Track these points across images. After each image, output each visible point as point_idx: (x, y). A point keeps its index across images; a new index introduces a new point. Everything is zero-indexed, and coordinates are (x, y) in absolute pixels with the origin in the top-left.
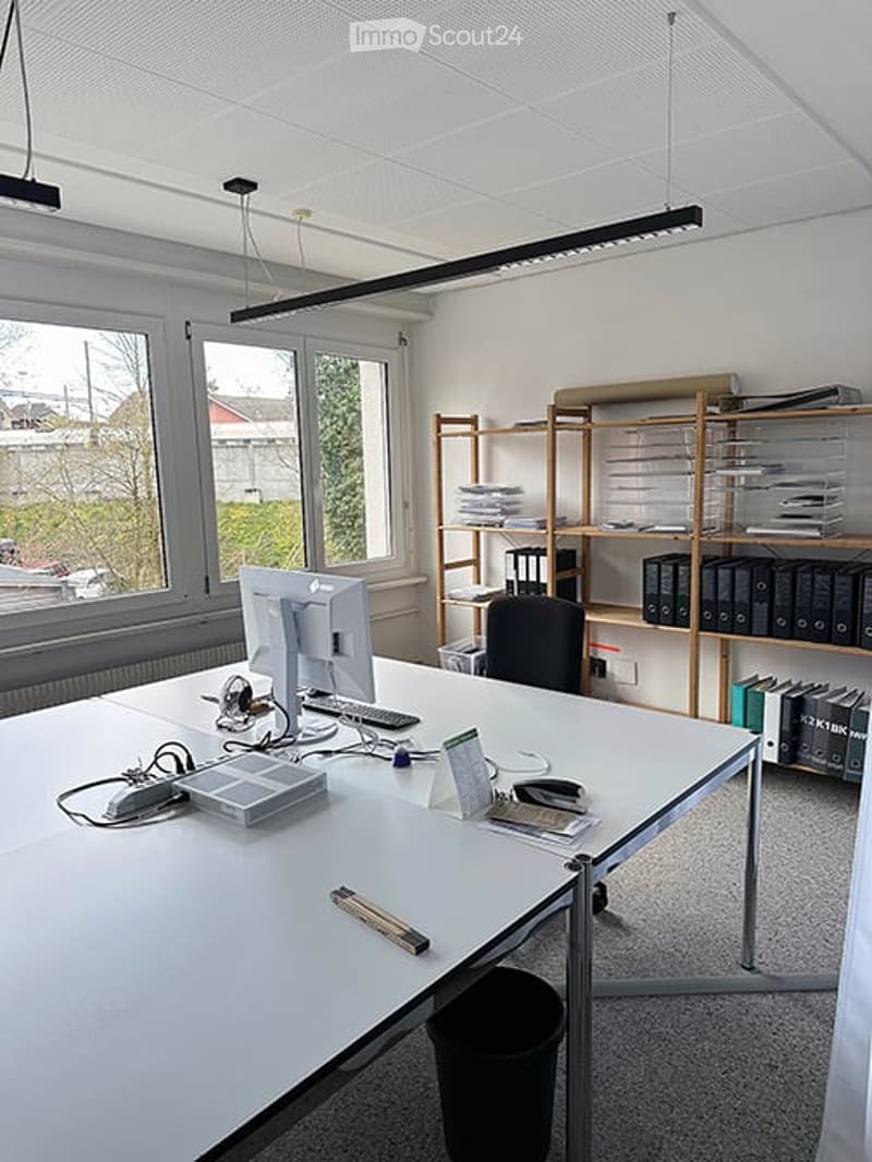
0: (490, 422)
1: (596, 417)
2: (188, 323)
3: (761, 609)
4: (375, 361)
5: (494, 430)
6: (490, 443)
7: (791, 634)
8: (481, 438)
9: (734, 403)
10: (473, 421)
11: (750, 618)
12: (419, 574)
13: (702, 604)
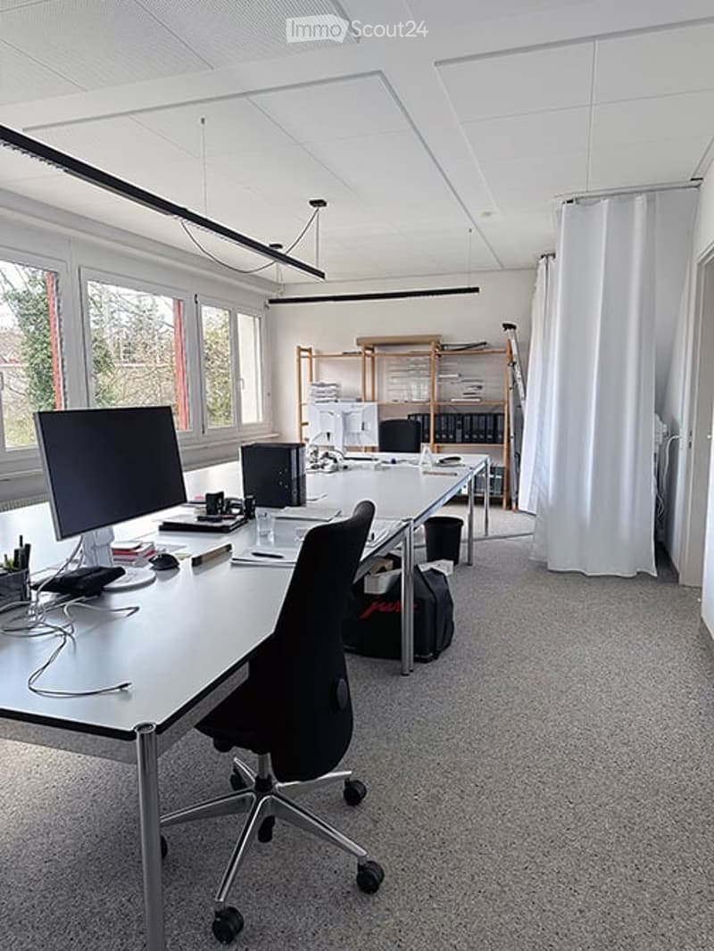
0: (318, 352)
1: (376, 351)
2: (196, 296)
3: (459, 432)
4: (249, 315)
5: (320, 356)
6: (318, 362)
7: (471, 441)
8: (314, 360)
9: (442, 347)
10: (309, 350)
11: (455, 437)
12: (273, 432)
13: (435, 433)
